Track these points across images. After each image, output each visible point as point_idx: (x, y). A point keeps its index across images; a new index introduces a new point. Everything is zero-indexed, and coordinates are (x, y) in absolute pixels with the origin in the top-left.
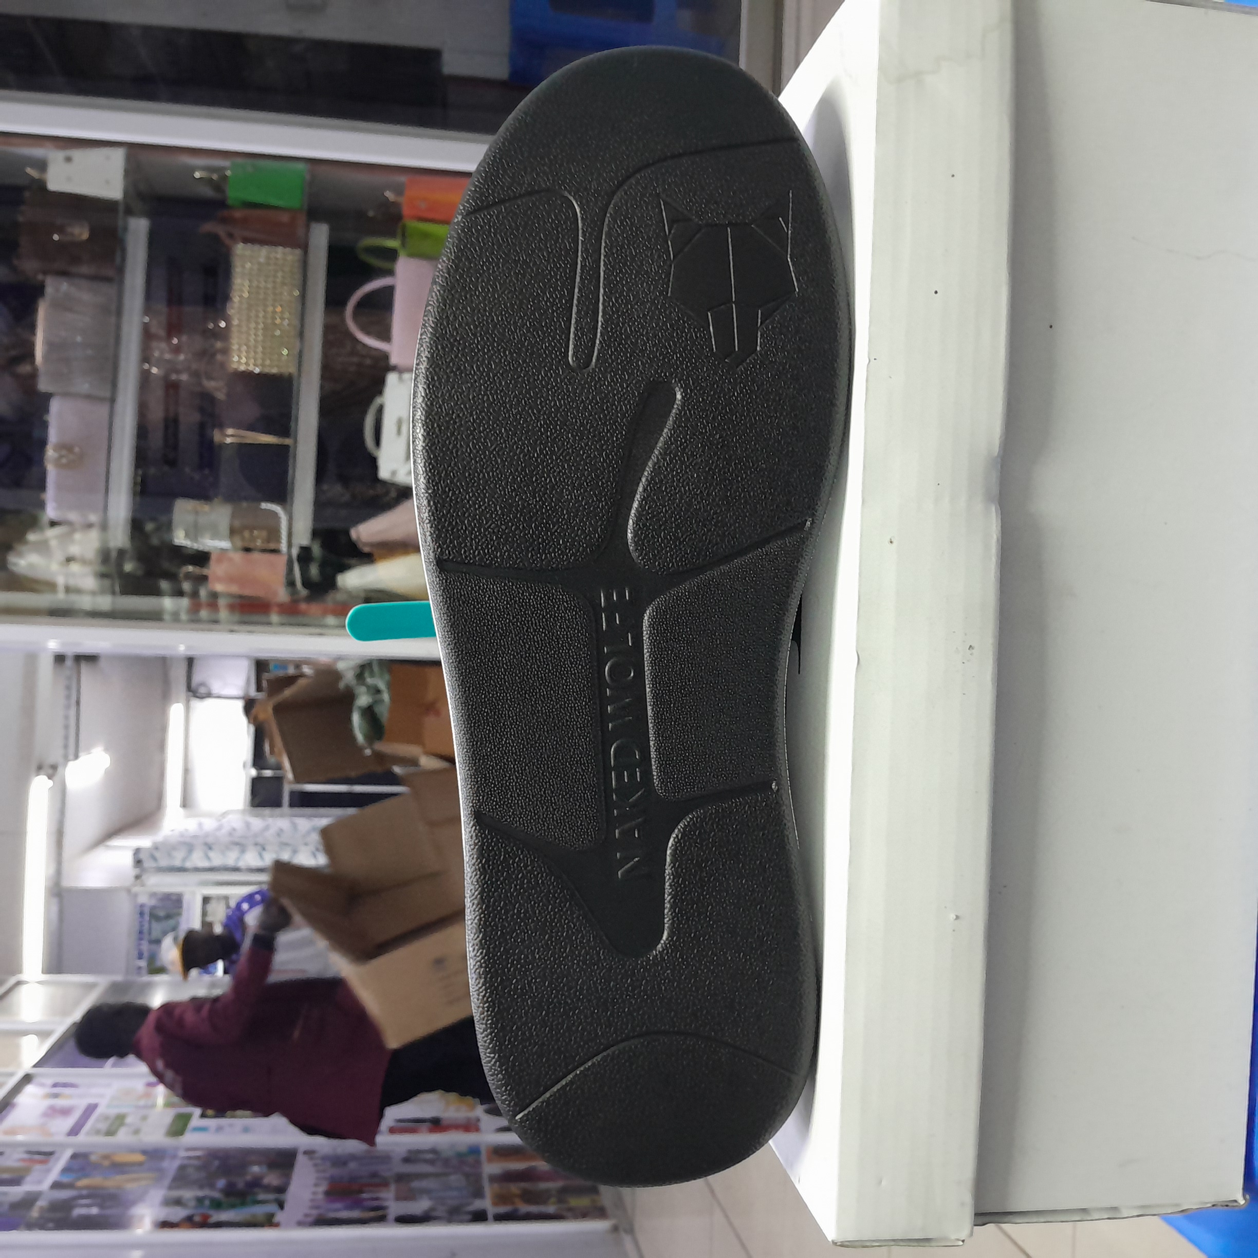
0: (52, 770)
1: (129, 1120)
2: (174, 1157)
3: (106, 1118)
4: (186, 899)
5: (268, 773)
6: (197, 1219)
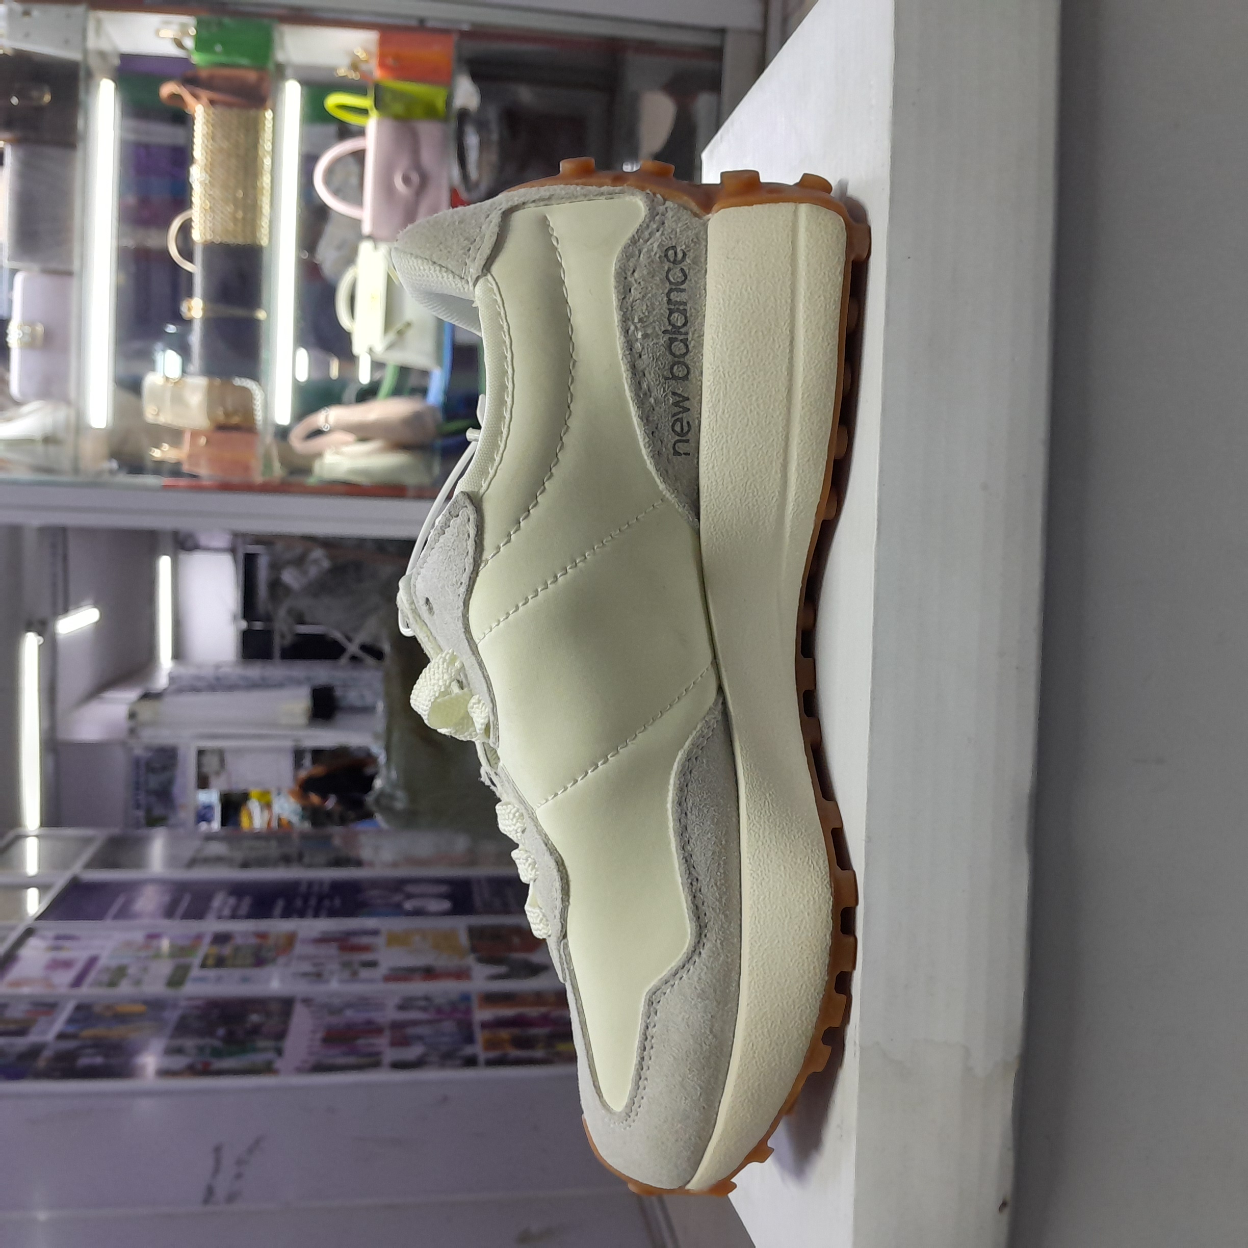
0: (43, 627)
1: (132, 971)
2: (175, 1006)
3: (107, 969)
4: (181, 752)
5: (258, 625)
6: (199, 1067)
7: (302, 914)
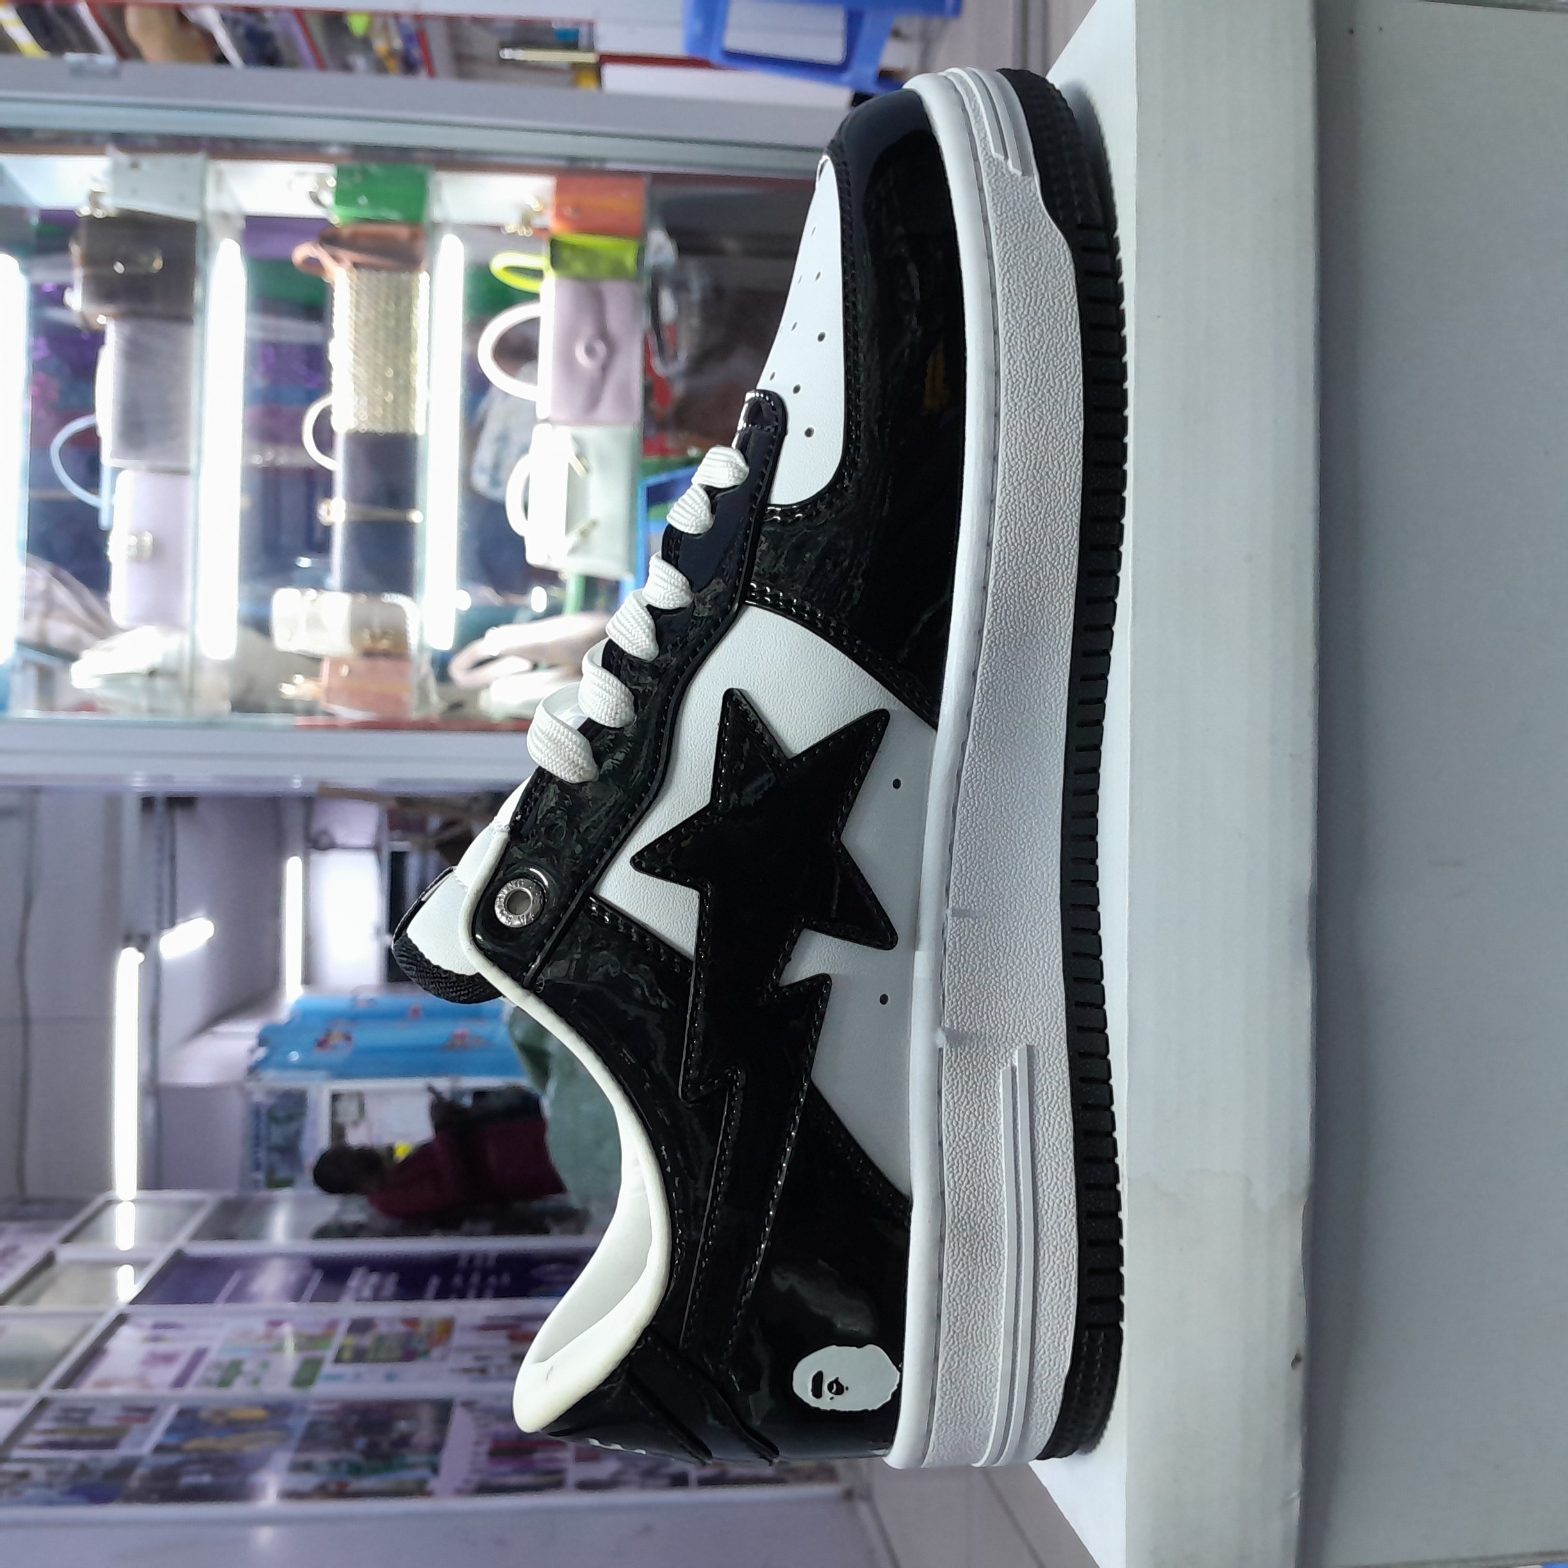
0: (144, 942)
1: (248, 1367)
2: (303, 1411)
3: (217, 1365)
4: (312, 1096)
6: (333, 1487)
7: (462, 1295)
